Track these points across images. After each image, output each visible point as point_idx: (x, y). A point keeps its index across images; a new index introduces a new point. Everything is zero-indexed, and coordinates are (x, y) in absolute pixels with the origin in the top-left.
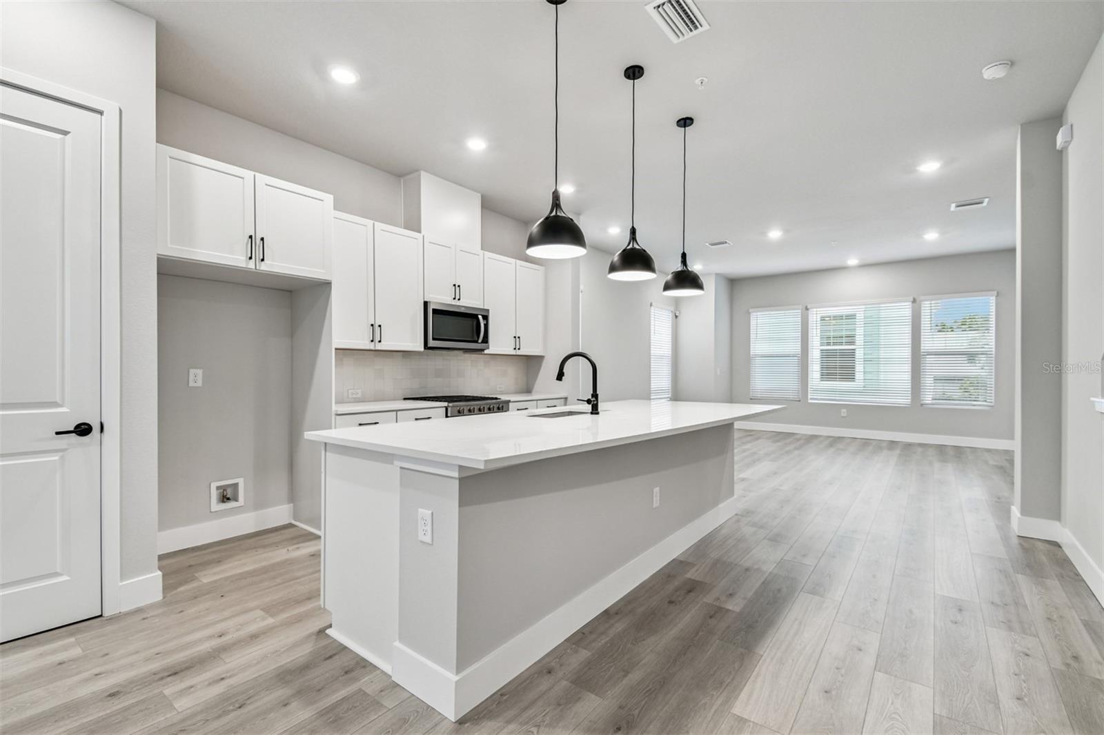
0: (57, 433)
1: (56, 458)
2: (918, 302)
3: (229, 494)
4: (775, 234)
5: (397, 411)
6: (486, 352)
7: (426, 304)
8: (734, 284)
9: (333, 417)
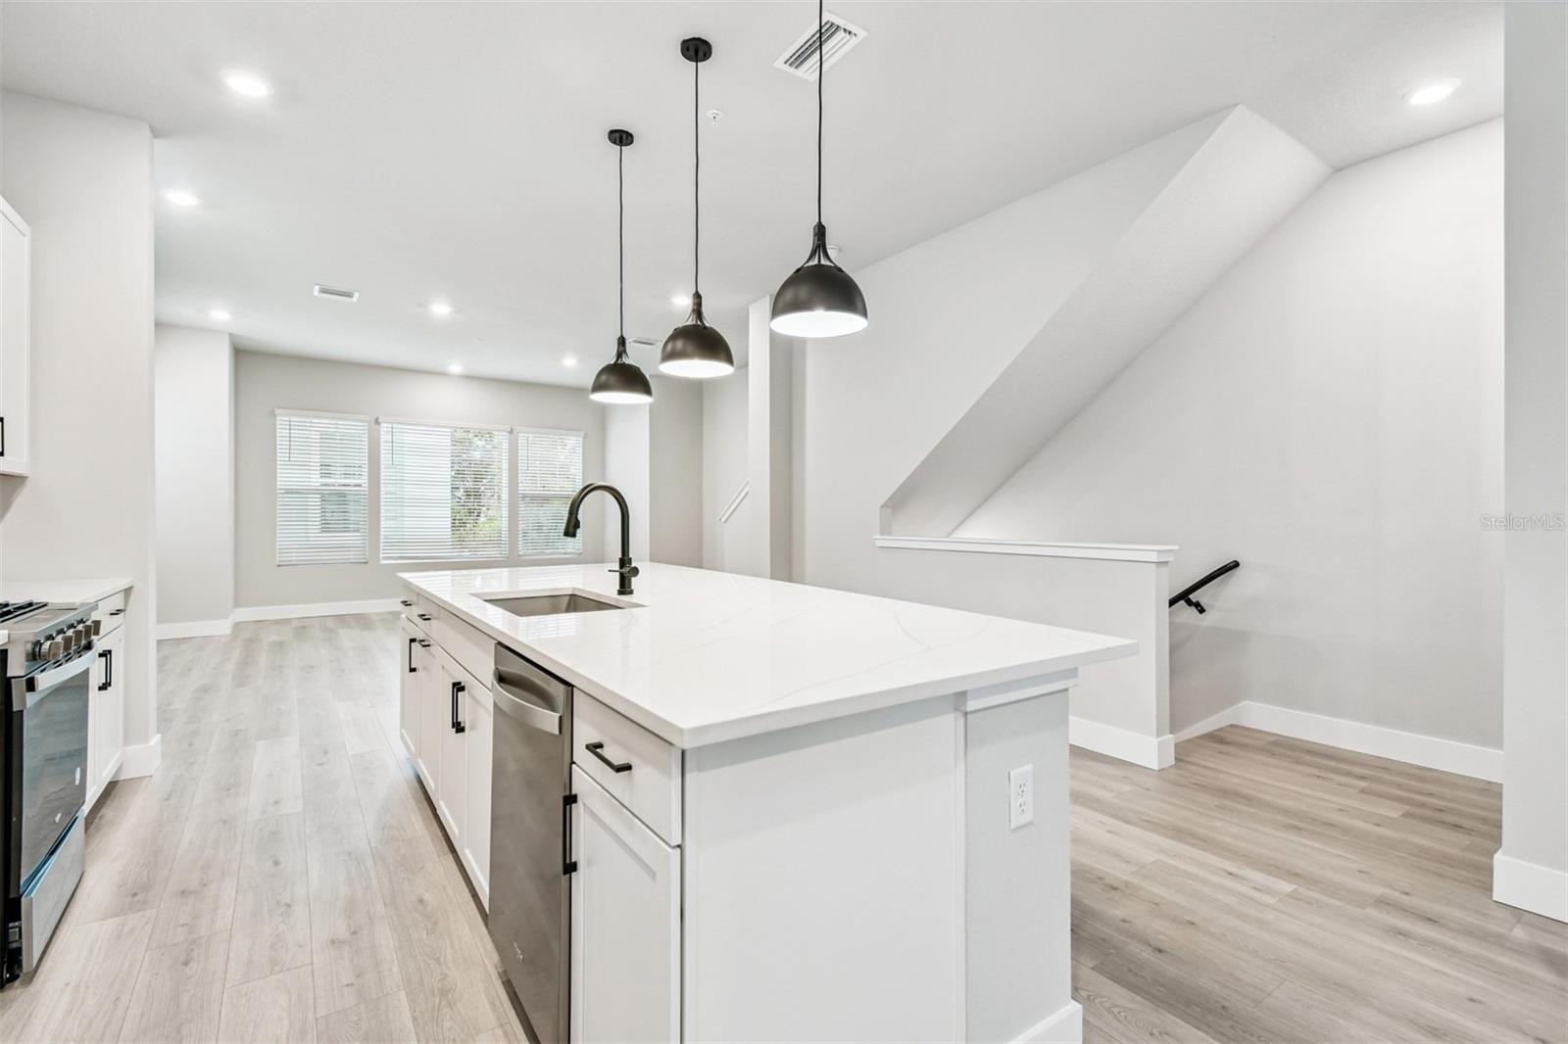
2: (515, 432)
8: (243, 354)
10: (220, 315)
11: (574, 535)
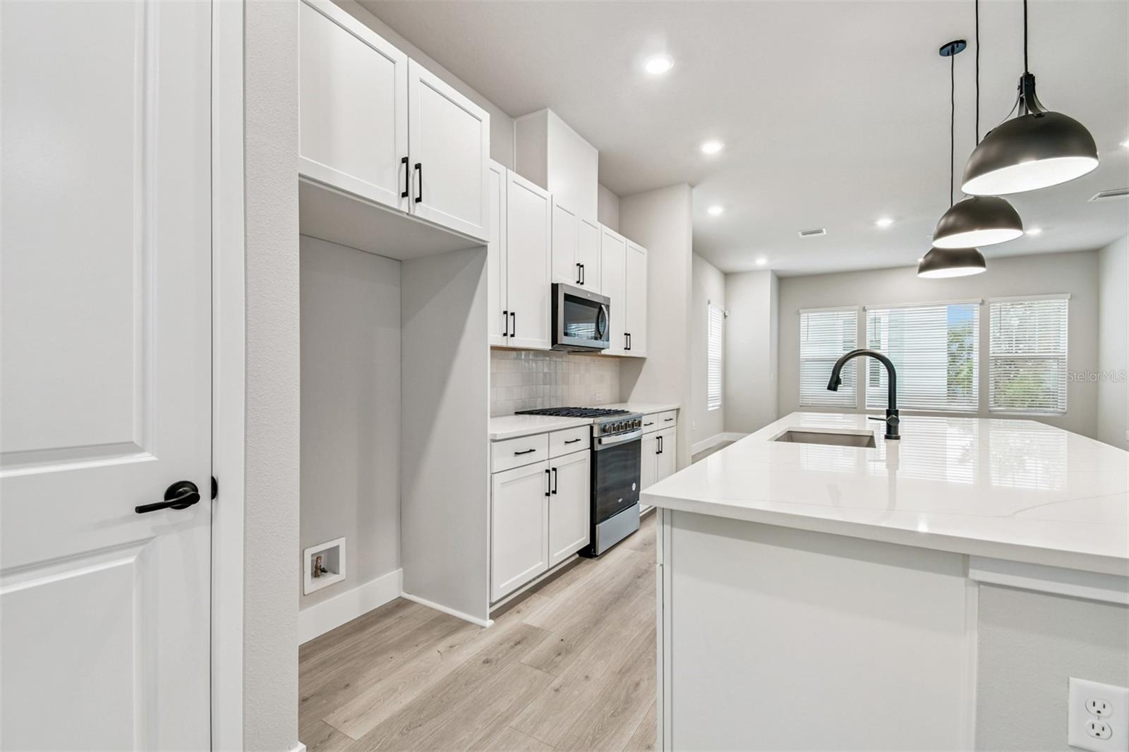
0: (141, 510)
1: (132, 560)
2: (986, 303)
3: (323, 564)
4: (885, 223)
5: (549, 432)
6: (603, 352)
7: (555, 287)
8: (783, 281)
9: (489, 444)
10: (761, 262)
11: (835, 389)
